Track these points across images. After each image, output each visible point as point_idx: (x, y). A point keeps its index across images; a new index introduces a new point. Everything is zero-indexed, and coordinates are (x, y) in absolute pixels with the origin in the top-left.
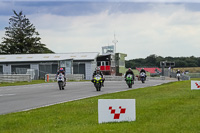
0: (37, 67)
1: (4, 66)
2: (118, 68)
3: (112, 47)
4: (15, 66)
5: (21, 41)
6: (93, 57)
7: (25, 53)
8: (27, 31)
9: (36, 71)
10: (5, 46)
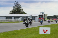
0: (21, 17)
1: (12, 17)
2: (45, 18)
3: (43, 12)
4: (15, 17)
5: (17, 10)
6: (38, 15)
7: (18, 13)
8: (19, 7)
9: (21, 19)
10: (12, 11)
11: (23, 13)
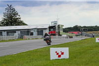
0: (19, 32)
1: (3, 32)
2: (59, 32)
3: (56, 22)
4: (9, 32)
5: (11, 20)
6: (47, 27)
7: (13, 25)
8: (14, 14)
9: (19, 34)
10: (3, 22)
11: (22, 23)
